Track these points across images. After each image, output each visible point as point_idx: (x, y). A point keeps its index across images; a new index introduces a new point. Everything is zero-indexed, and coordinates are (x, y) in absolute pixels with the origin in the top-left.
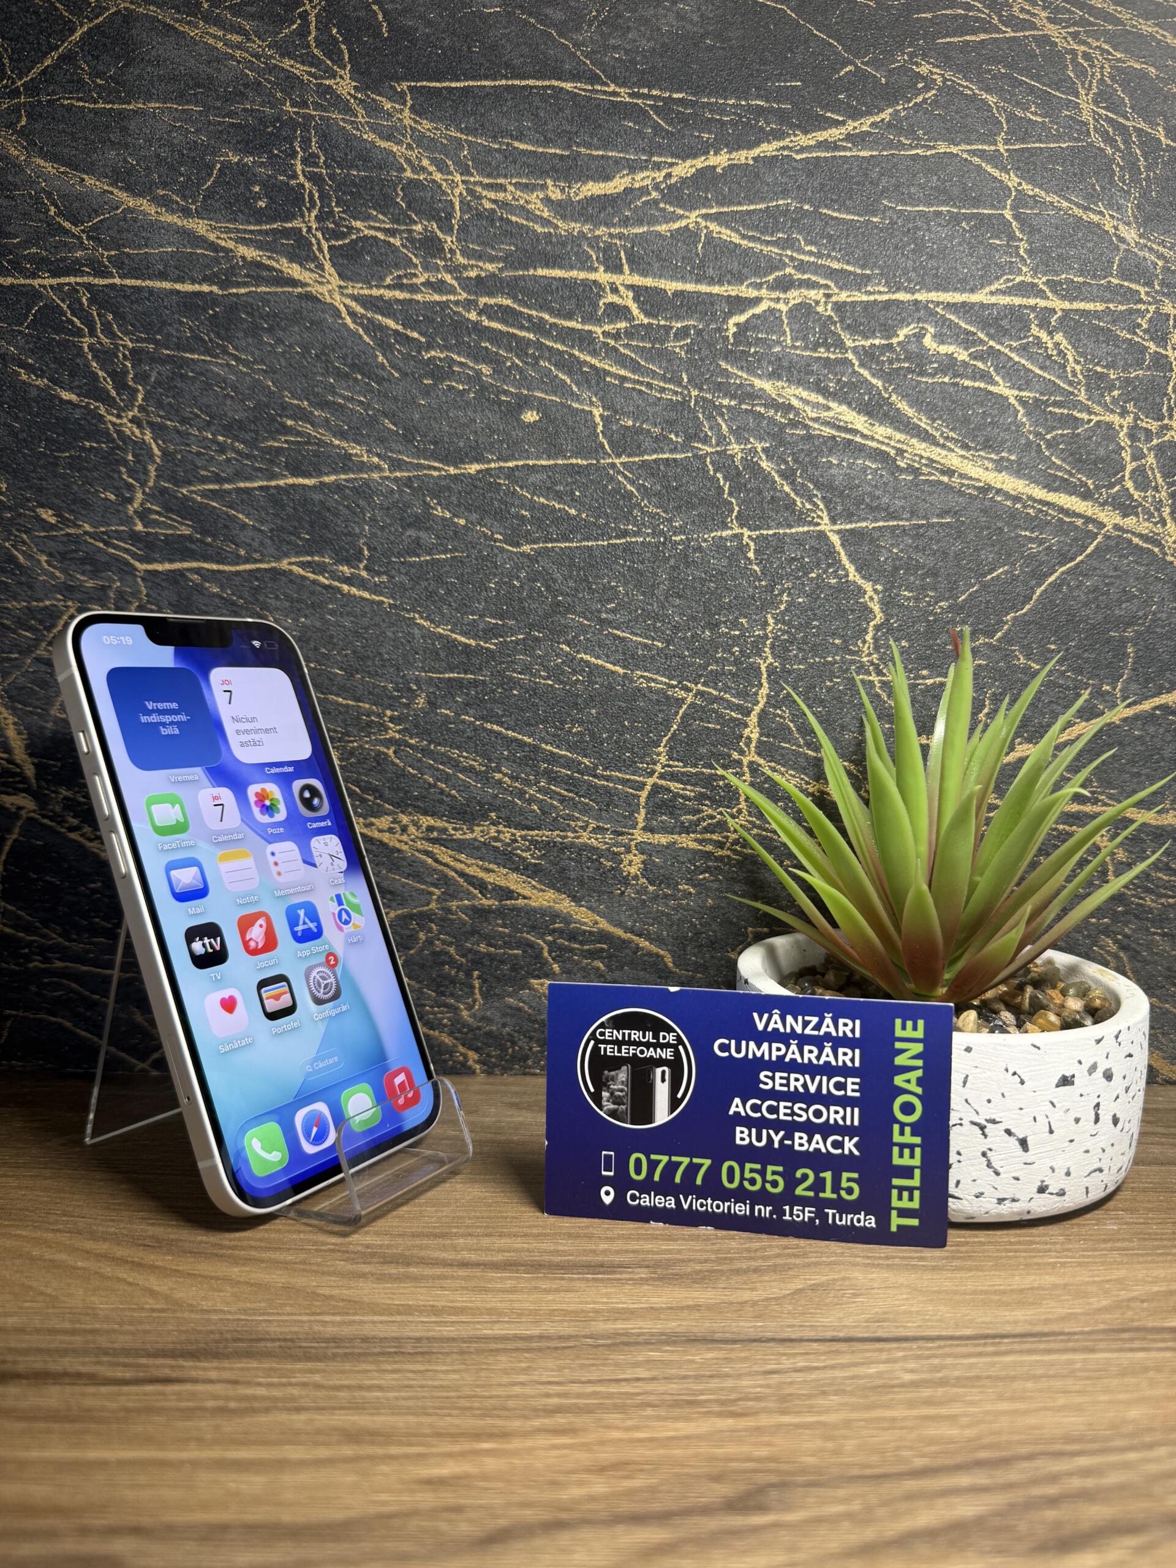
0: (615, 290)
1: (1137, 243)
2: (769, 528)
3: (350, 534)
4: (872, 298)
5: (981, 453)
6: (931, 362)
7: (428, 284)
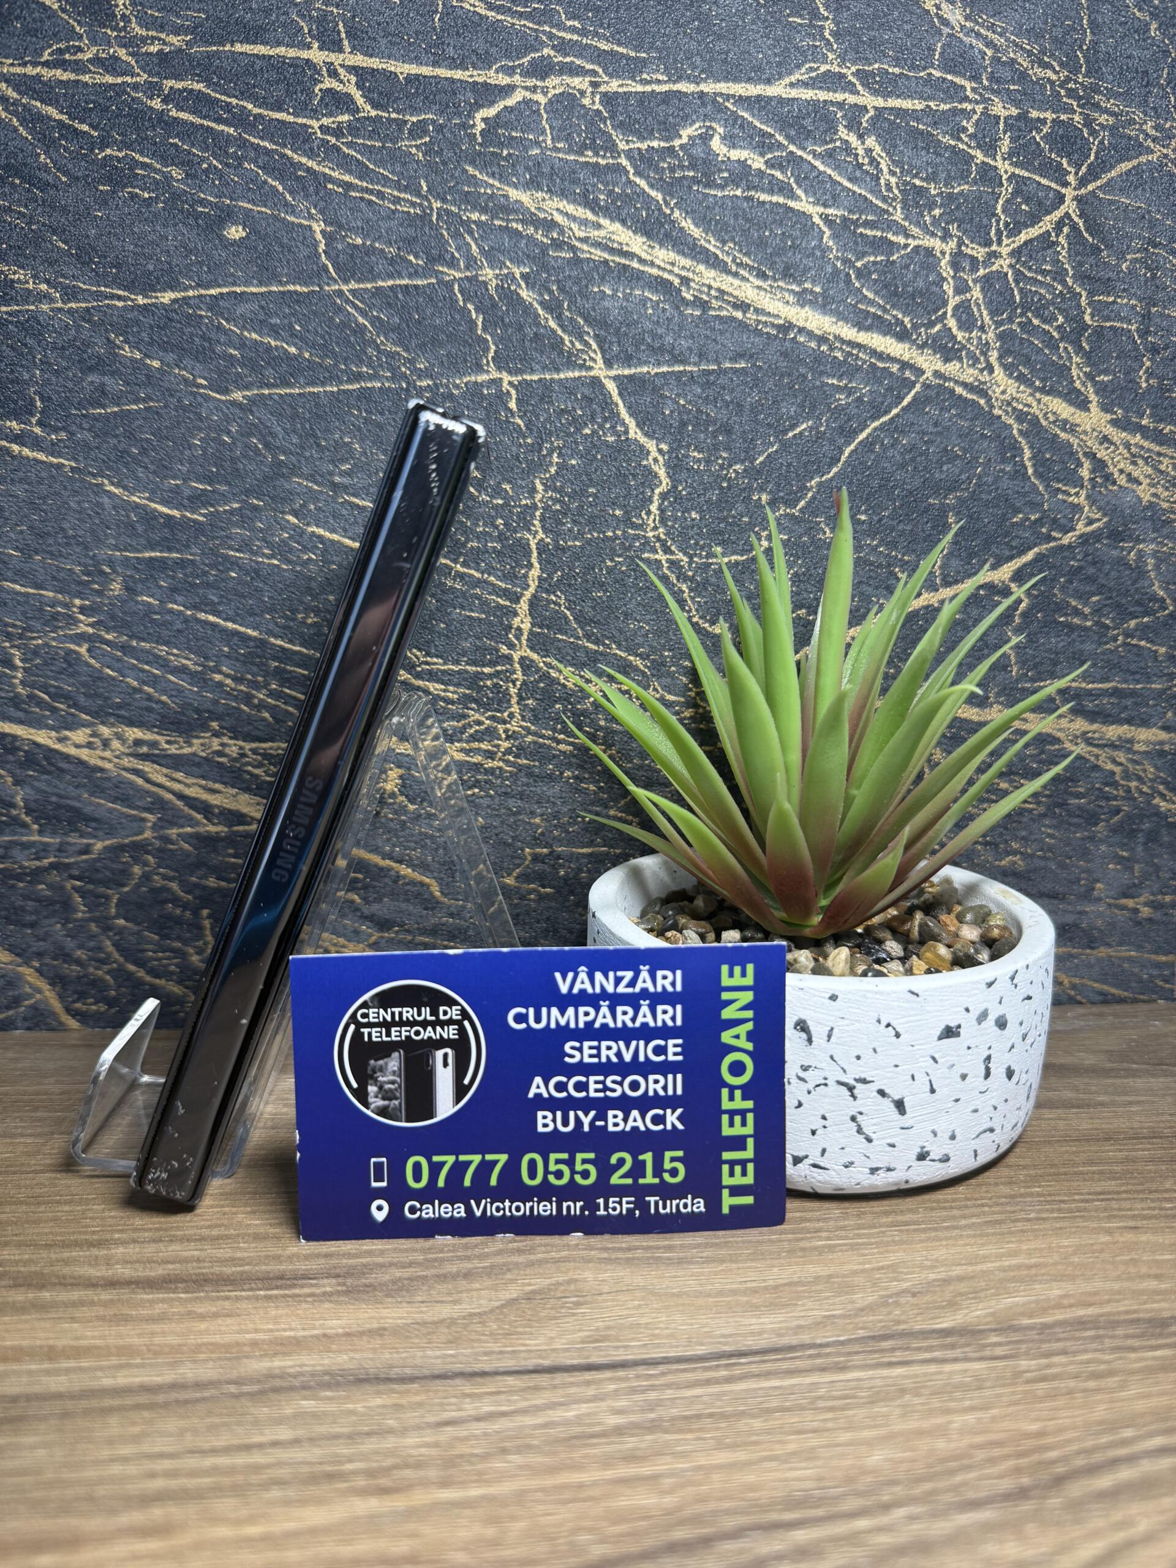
0: (333, 74)
1: (962, 27)
2: (533, 371)
3: (16, 381)
4: (648, 88)
5: (781, 284)
6: (720, 171)
7: (96, 60)
